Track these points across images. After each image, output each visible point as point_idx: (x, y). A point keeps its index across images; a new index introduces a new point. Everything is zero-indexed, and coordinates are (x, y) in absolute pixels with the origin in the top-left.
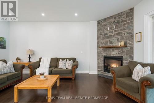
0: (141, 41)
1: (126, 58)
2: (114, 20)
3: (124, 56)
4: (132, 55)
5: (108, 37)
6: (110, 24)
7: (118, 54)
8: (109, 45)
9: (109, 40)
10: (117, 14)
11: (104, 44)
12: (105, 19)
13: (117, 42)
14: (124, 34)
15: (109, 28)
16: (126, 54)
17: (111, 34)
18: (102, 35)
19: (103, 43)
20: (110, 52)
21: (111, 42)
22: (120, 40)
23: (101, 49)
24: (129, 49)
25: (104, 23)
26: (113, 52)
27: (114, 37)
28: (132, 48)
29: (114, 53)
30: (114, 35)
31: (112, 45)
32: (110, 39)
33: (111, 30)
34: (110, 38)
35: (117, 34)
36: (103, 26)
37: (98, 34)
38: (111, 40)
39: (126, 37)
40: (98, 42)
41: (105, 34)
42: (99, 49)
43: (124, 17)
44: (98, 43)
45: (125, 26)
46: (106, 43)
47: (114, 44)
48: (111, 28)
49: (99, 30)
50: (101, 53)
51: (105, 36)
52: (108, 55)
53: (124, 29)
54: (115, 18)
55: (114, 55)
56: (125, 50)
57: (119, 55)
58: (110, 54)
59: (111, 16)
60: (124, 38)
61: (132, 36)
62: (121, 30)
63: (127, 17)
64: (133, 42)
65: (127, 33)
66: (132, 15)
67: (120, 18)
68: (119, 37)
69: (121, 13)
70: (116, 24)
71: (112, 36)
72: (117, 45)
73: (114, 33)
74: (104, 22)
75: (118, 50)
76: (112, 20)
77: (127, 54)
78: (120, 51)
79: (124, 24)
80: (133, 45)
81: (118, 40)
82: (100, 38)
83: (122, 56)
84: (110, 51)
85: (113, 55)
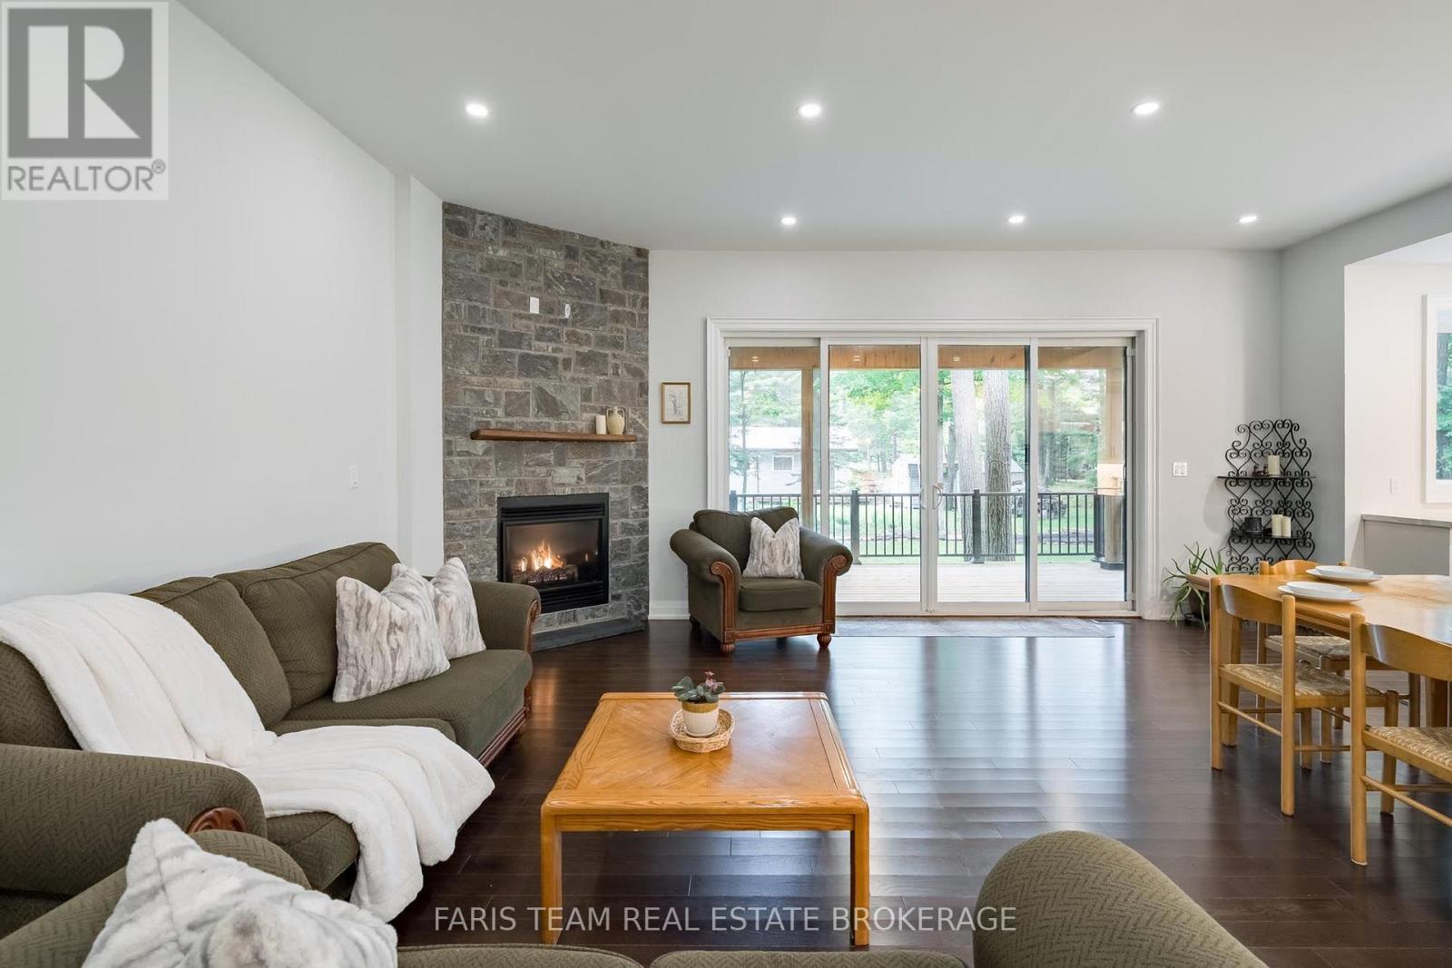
0: (688, 422)
1: (622, 502)
2: (568, 266)
3: (616, 491)
4: (644, 486)
5: (529, 366)
6: (541, 278)
7: (590, 479)
8: (531, 420)
9: (541, 390)
10: (582, 236)
11: (500, 412)
12: (510, 227)
13: (584, 409)
14: (616, 367)
15: (534, 306)
16: (623, 482)
17: (549, 353)
18: (484, 338)
19: (497, 400)
20: (544, 469)
21: (550, 406)
22: (597, 400)
23: (480, 446)
24: (634, 452)
25: (502, 253)
26: (563, 471)
27: (568, 375)
28: (643, 451)
29: (568, 478)
30: (567, 363)
31: (553, 425)
32: (541, 381)
33: (551, 322)
34: (546, 375)
35: (585, 360)
36: (491, 266)
37: (448, 317)
38: (549, 386)
39: (620, 390)
40: (449, 382)
41: (508, 339)
42: (463, 443)
43: (614, 276)
44: (449, 397)
45: (619, 326)
46: (516, 404)
47: (566, 421)
48: (551, 311)
49: (454, 285)
50: (481, 477)
51: (512, 355)
52: (532, 491)
53: (616, 344)
54: (571, 253)
55: (568, 491)
56: (619, 456)
57: (592, 489)
58: (543, 484)
59: (551, 226)
60: (616, 390)
61: (644, 390)
62: (602, 341)
63: (628, 281)
64: (645, 417)
65: (629, 369)
66: (644, 287)
67: (595, 269)
68: (596, 380)
69: (602, 244)
70: (580, 298)
71: (555, 361)
72: (582, 426)
73: (568, 350)
74: (505, 244)
75: (588, 456)
76: (557, 261)
77: (627, 483)
78: (595, 467)
79: (616, 317)
80: (646, 433)
81: (586, 396)
82: (468, 358)
83: (608, 494)
84: (546, 464)
85: (559, 492)
